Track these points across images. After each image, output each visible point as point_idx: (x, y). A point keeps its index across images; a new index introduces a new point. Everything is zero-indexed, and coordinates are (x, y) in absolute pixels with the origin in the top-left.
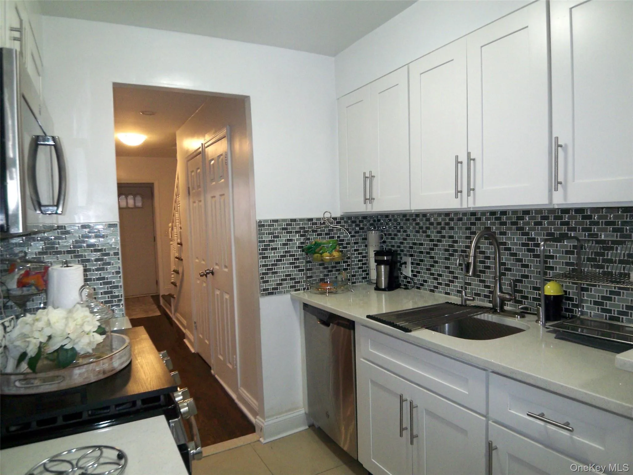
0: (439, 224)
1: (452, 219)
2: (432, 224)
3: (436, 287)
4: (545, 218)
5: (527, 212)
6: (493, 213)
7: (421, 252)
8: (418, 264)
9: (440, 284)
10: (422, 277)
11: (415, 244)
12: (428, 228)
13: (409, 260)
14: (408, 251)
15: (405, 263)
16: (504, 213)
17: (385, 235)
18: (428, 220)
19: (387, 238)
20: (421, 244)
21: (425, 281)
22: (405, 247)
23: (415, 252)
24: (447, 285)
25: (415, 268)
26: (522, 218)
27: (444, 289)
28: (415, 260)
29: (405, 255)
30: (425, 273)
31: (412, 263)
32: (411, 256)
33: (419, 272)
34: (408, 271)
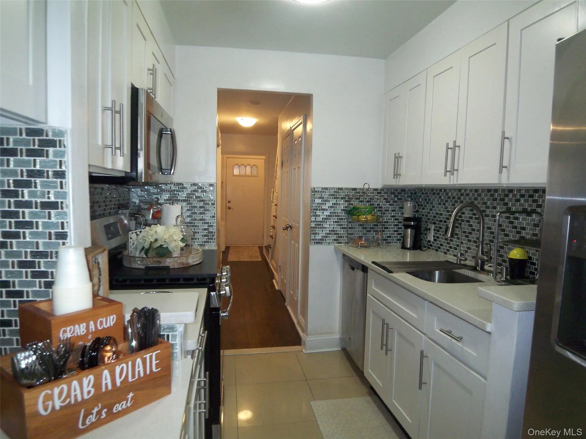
0: (454, 198)
1: (462, 195)
2: (449, 198)
3: (448, 250)
4: (523, 196)
5: (511, 191)
6: (489, 191)
7: (441, 221)
8: (438, 231)
9: (451, 247)
10: (440, 241)
11: (437, 214)
12: (447, 201)
13: (433, 227)
14: (433, 220)
15: (429, 229)
16: (496, 191)
17: (419, 205)
18: (447, 194)
19: (420, 208)
20: (441, 214)
21: (442, 245)
22: (431, 216)
23: (437, 220)
24: (456, 249)
25: (436, 234)
26: (507, 196)
27: (453, 252)
28: (436, 227)
29: (431, 223)
30: (442, 238)
31: (434, 230)
32: (434, 223)
33: (438, 237)
34: (431, 237)
